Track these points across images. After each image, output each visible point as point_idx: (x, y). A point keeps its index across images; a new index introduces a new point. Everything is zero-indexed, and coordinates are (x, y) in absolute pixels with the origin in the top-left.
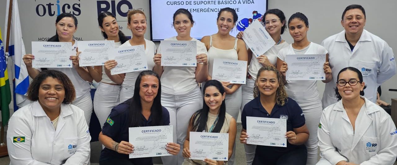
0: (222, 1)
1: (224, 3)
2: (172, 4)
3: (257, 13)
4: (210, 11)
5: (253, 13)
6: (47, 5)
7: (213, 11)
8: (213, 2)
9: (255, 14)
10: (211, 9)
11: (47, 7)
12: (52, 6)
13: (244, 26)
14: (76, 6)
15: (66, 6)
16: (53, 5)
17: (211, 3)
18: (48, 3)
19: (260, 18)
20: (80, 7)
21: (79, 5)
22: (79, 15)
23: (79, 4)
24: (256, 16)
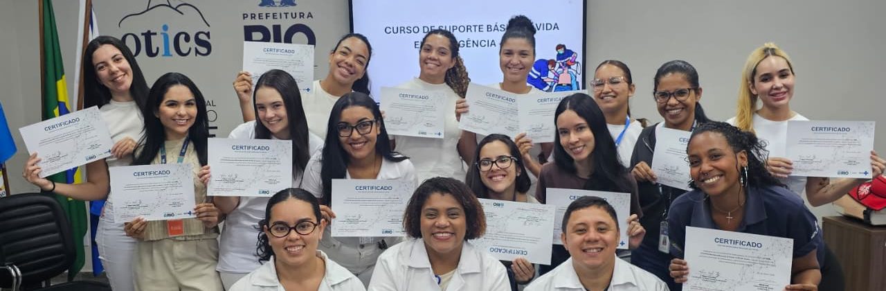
0: (496, 26)
1: (499, 28)
2: (395, 31)
3: (565, 49)
4: (471, 45)
5: (557, 50)
6: (143, 34)
7: (477, 46)
8: (477, 28)
9: (561, 51)
10: (473, 42)
11: (142, 39)
12: (152, 36)
13: (539, 74)
14: (202, 37)
15: (182, 37)
16: (155, 34)
17: (473, 28)
18: (146, 32)
19: (571, 58)
20: (209, 38)
21: (208, 35)
22: (208, 53)
23: (209, 33)
24: (563, 54)
